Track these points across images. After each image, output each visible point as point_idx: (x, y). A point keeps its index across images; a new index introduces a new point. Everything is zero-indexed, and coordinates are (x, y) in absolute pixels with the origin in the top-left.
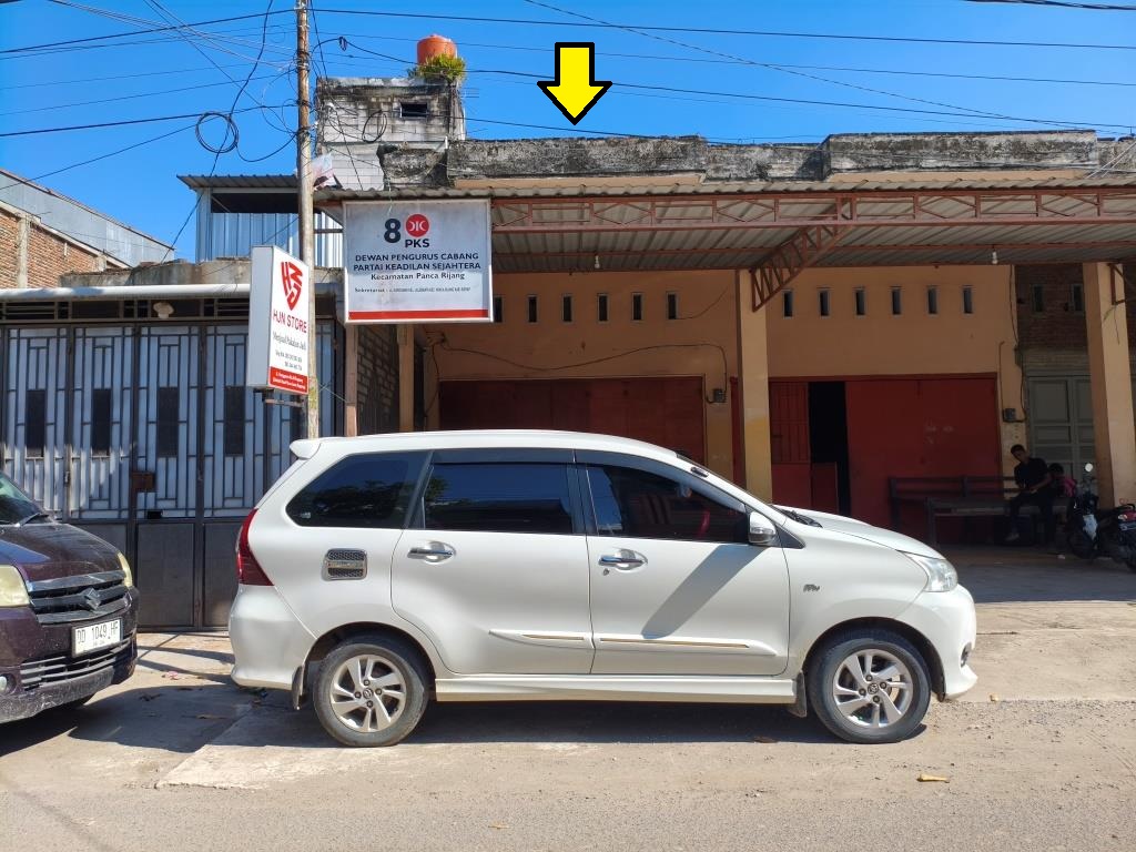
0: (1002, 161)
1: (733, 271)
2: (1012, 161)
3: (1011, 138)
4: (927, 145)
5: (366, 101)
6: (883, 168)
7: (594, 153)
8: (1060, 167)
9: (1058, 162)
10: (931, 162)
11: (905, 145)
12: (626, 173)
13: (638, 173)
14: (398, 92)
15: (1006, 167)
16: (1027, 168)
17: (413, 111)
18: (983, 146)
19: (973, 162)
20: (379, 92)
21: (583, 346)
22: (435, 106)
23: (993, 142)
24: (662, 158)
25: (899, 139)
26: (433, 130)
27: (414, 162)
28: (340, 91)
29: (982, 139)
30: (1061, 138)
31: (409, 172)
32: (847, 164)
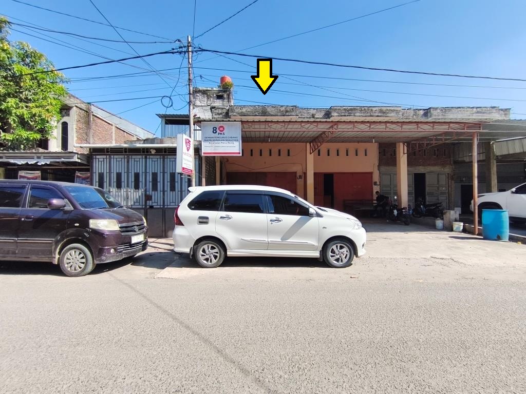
0: (377, 114)
1: (305, 143)
2: (379, 115)
3: (379, 108)
4: (357, 109)
5: (206, 94)
6: (345, 116)
7: (269, 110)
8: (391, 117)
9: (391, 115)
10: (358, 114)
11: (351, 110)
12: (277, 116)
13: (281, 116)
14: (215, 92)
16: (383, 116)
17: (220, 97)
18: (372, 110)
19: (369, 114)
20: (210, 92)
21: (265, 163)
22: (225, 96)
23: (374, 109)
24: (287, 111)
25: (350, 108)
26: (225, 103)
27: (220, 111)
28: (200, 91)
29: (372, 108)
30: (392, 109)
31: (219, 114)
32: (336, 114)
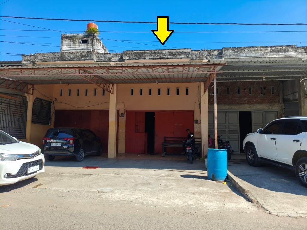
0: (166, 57)
2: (169, 57)
3: (169, 51)
4: (147, 53)
5: (73, 39)
6: (136, 59)
7: (66, 56)
8: (181, 58)
9: (181, 57)
10: (148, 57)
11: (142, 53)
12: (74, 60)
13: (77, 60)
14: (81, 37)
15: (167, 58)
16: (173, 58)
17: (85, 42)
18: (162, 53)
19: (159, 57)
20: (76, 37)
22: (90, 41)
23: (164, 52)
24: (82, 57)
25: (140, 52)
26: (89, 46)
27: (29, 58)
28: (67, 37)
29: (161, 51)
30: (182, 51)
31: (27, 61)
32: (127, 58)
